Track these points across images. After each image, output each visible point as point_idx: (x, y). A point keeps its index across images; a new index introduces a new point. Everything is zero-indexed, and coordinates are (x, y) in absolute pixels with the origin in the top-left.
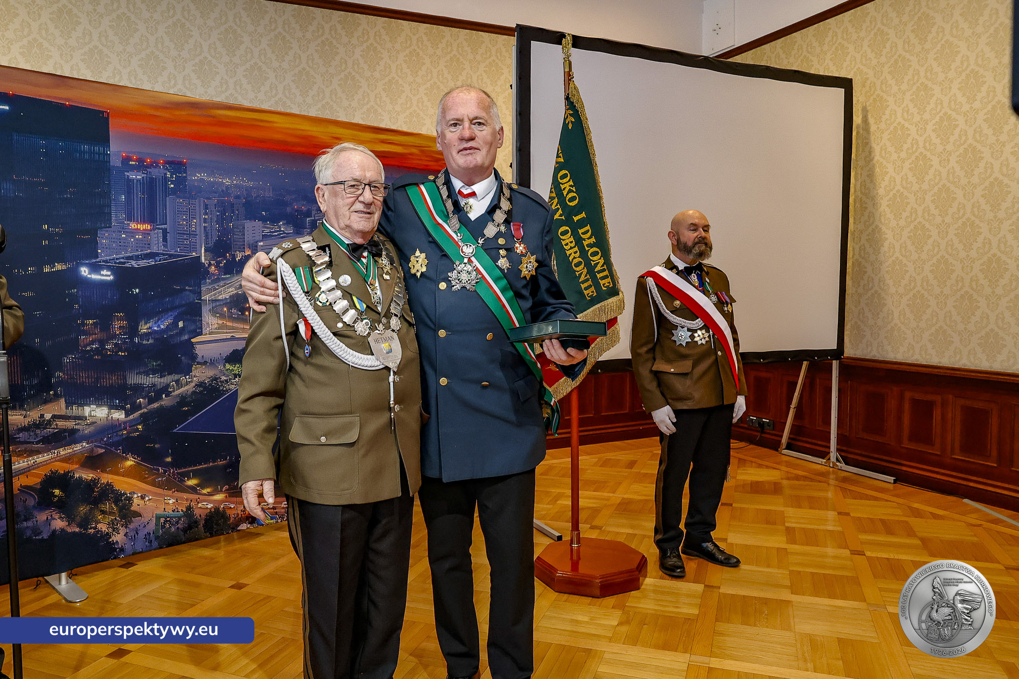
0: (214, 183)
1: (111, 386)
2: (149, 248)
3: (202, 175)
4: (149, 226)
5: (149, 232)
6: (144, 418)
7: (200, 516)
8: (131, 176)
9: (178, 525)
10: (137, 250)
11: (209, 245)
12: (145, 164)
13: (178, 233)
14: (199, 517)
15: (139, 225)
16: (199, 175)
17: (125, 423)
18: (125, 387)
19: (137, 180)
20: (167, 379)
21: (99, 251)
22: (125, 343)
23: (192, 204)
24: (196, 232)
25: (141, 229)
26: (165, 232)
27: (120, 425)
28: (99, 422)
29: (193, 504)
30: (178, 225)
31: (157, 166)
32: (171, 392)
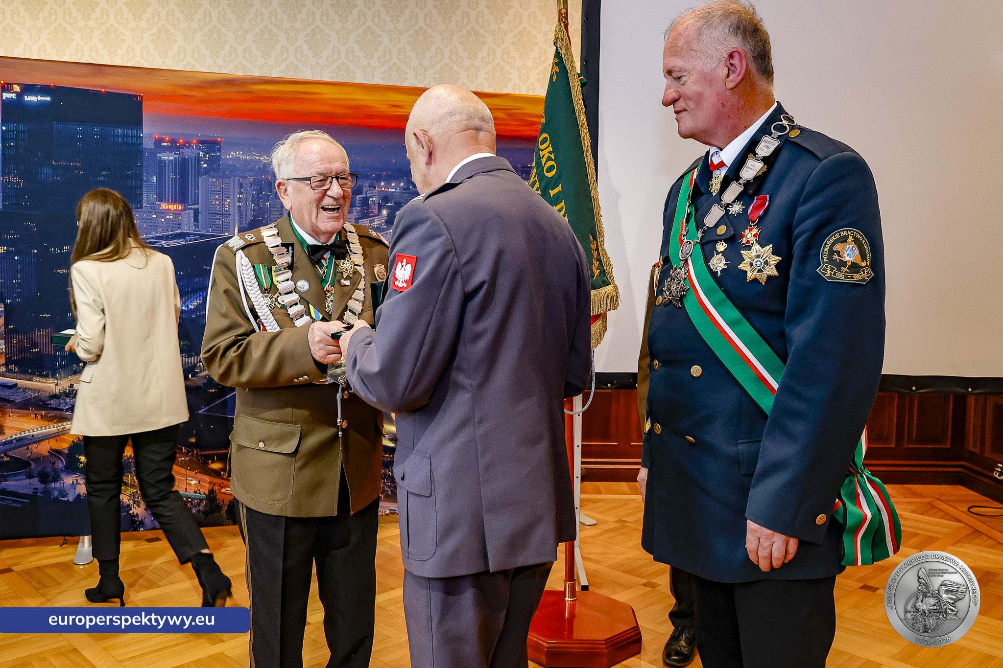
0: (251, 160)
2: (179, 228)
3: (238, 153)
4: (180, 206)
5: (181, 212)
7: (223, 501)
8: (163, 158)
9: (199, 507)
10: (167, 230)
11: (244, 225)
12: (178, 144)
13: (211, 213)
14: (221, 502)
15: (170, 205)
16: (234, 154)
19: (169, 161)
20: (194, 360)
23: (227, 183)
24: (229, 211)
25: (172, 209)
26: (196, 213)
29: (216, 488)
30: (210, 205)
31: (190, 146)
32: (197, 373)
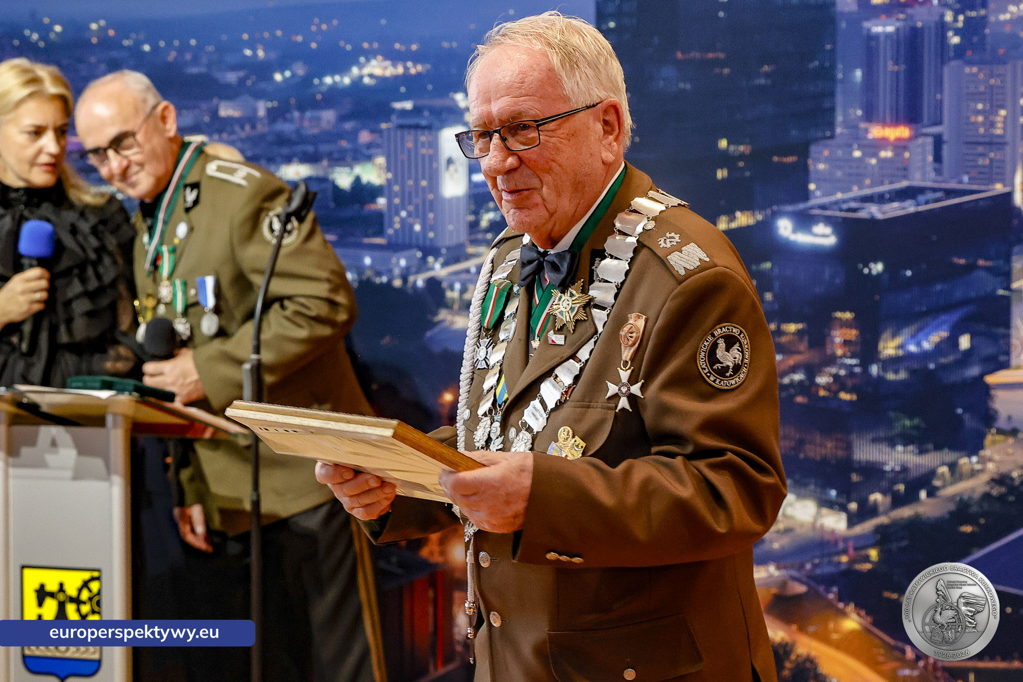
1: (824, 461)
2: (905, 177)
4: (907, 130)
5: (907, 143)
6: (883, 536)
8: (874, 30)
10: (882, 183)
13: (967, 143)
15: (887, 130)
16: (1015, 9)
17: (846, 539)
18: (847, 465)
19: (886, 36)
20: (929, 460)
21: (812, 187)
22: (851, 374)
23: (999, 75)
24: (1004, 137)
25: (892, 138)
26: (938, 141)
27: (836, 542)
28: (799, 531)
30: (966, 124)
32: (937, 489)
